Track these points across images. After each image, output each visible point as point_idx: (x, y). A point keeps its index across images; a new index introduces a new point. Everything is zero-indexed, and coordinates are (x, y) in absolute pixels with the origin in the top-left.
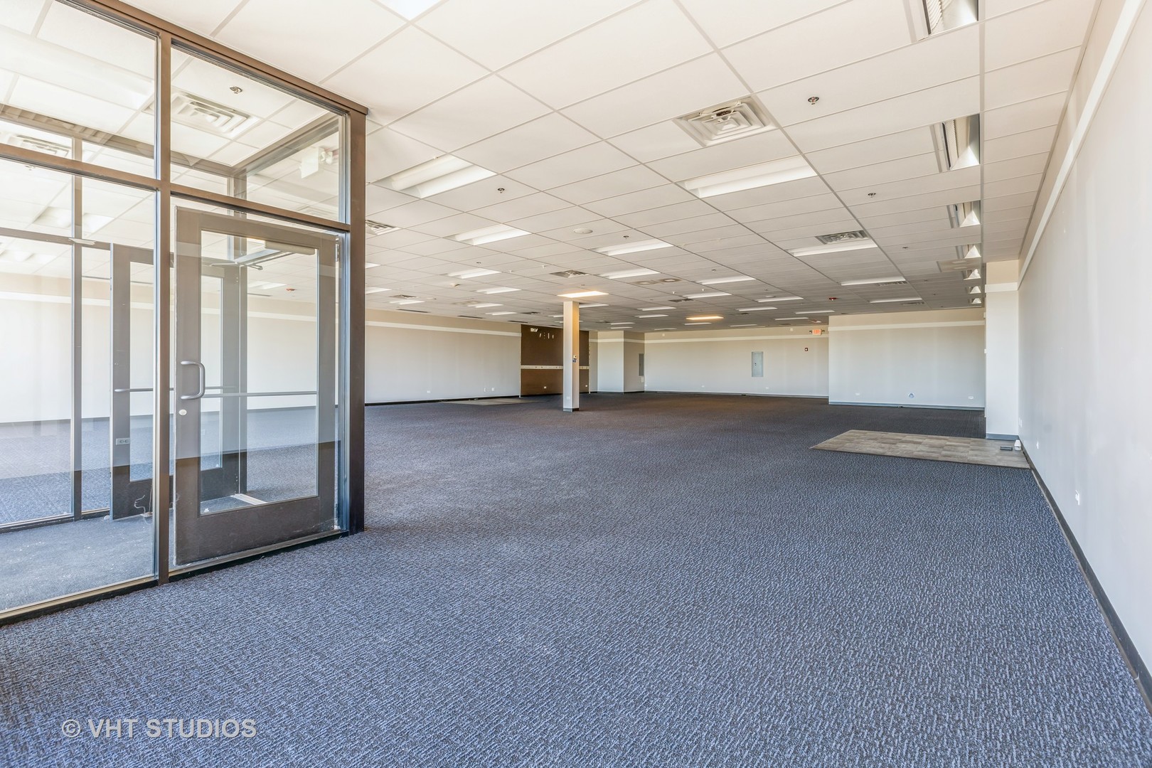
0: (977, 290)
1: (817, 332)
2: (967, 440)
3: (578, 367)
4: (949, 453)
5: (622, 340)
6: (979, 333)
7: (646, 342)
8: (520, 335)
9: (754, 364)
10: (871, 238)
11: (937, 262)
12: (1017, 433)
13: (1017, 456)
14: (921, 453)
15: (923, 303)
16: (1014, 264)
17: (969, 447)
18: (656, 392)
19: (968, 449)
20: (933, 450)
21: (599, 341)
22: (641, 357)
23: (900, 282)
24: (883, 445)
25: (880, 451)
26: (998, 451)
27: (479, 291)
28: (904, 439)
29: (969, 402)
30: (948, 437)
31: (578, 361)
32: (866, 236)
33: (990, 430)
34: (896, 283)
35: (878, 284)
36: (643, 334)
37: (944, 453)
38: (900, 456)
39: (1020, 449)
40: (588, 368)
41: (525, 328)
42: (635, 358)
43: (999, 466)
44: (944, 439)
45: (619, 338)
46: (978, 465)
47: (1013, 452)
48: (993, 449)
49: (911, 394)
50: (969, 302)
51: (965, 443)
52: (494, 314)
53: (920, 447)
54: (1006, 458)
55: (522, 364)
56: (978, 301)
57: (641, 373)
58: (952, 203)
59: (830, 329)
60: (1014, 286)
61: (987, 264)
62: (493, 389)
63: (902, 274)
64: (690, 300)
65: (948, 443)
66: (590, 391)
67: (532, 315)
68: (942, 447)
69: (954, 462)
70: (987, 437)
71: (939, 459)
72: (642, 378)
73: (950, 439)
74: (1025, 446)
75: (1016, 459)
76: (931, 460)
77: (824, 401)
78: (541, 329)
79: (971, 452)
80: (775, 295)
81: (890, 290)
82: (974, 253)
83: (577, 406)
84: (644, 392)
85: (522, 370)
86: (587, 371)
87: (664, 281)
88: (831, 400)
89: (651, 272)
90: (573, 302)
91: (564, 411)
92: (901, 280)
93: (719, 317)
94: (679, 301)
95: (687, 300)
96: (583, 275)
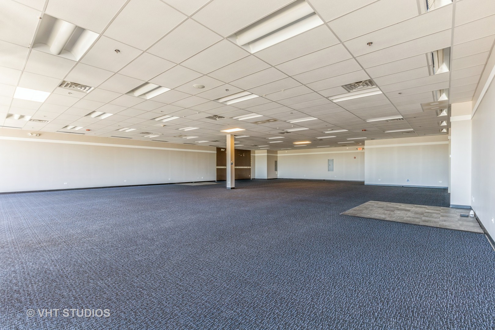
0: (444, 123)
1: (360, 149)
2: (438, 208)
3: (234, 167)
4: (427, 219)
5: (266, 154)
6: (446, 148)
7: (278, 155)
8: (216, 152)
9: (329, 165)
10: (377, 86)
11: (421, 104)
12: (469, 203)
13: (472, 222)
14: (409, 219)
15: (414, 132)
16: (469, 104)
17: (439, 214)
18: (283, 179)
19: (439, 216)
20: (417, 216)
21: (256, 155)
22: (276, 162)
23: (400, 119)
24: (386, 212)
25: (382, 217)
26: (459, 217)
27: (180, 129)
28: (400, 207)
29: (439, 184)
30: (427, 206)
31: (234, 164)
32: (374, 85)
33: (453, 202)
34: (397, 119)
35: (387, 121)
36: (277, 151)
37: (424, 218)
38: (395, 221)
39: (473, 216)
40: (250, 167)
41: (218, 149)
42: (273, 163)
43: (462, 231)
44: (425, 208)
45: (265, 153)
46: (447, 229)
47: (469, 219)
48: (456, 215)
49: (408, 180)
50: (440, 131)
51: (437, 210)
52: (200, 142)
53: (409, 214)
54: (465, 223)
55: (217, 166)
56: (445, 130)
57: (276, 170)
58: (429, 51)
59: (365, 147)
60: (469, 117)
61: (452, 105)
62: (202, 178)
63: (399, 113)
64: (289, 132)
65: (427, 211)
66: (251, 178)
67: (217, 142)
68: (422, 214)
69: (430, 227)
70: (451, 206)
71: (420, 224)
72: (276, 172)
73: (428, 208)
74: (477, 214)
75: (472, 224)
76: (415, 225)
77: (362, 183)
79: (441, 218)
80: (332, 129)
81: (395, 124)
82: (444, 97)
83: (234, 186)
84: (277, 178)
85: (217, 169)
86: (250, 169)
87: (269, 121)
88: (366, 183)
89: (259, 115)
90: (231, 135)
91: (227, 189)
92: (400, 117)
93: (309, 142)
94: (284, 133)
95: (287, 132)
96: (223, 118)
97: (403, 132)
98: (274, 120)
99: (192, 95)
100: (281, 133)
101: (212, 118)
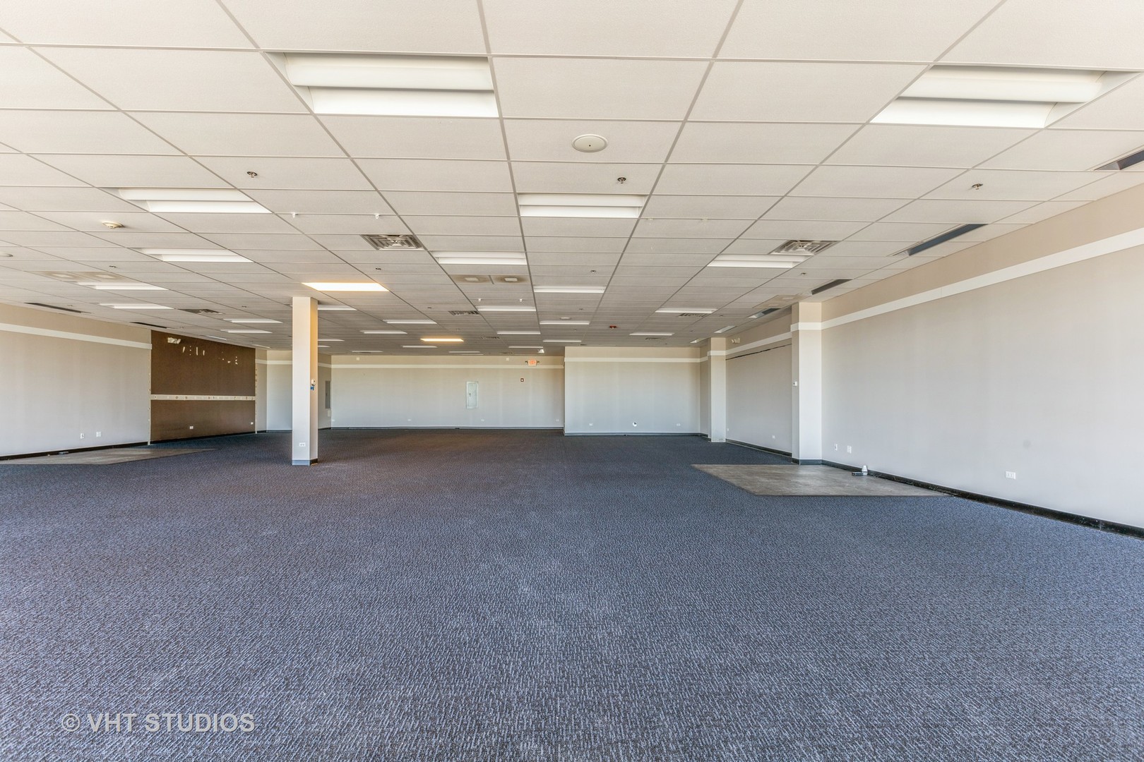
7: (333, 366)
8: (150, 346)
18: (348, 429)
21: (268, 362)
22: (328, 385)
23: (702, 315)
36: (330, 356)
39: (866, 474)
40: (254, 398)
41: (159, 338)
42: (322, 388)
55: (153, 392)
57: (327, 405)
60: (819, 326)
61: (800, 303)
62: (98, 434)
64: (477, 313)
66: (257, 429)
72: (329, 411)
78: (186, 340)
83: (316, 457)
84: (330, 428)
85: (153, 402)
86: (253, 402)
87: (502, 279)
88: (567, 431)
89: (516, 261)
90: (311, 298)
91: (296, 466)
92: (709, 312)
93: (460, 340)
94: (461, 312)
95: (472, 313)
96: (413, 248)
97: (648, 338)
98: (520, 279)
99: (508, 157)
100: (453, 313)
101: (376, 241)
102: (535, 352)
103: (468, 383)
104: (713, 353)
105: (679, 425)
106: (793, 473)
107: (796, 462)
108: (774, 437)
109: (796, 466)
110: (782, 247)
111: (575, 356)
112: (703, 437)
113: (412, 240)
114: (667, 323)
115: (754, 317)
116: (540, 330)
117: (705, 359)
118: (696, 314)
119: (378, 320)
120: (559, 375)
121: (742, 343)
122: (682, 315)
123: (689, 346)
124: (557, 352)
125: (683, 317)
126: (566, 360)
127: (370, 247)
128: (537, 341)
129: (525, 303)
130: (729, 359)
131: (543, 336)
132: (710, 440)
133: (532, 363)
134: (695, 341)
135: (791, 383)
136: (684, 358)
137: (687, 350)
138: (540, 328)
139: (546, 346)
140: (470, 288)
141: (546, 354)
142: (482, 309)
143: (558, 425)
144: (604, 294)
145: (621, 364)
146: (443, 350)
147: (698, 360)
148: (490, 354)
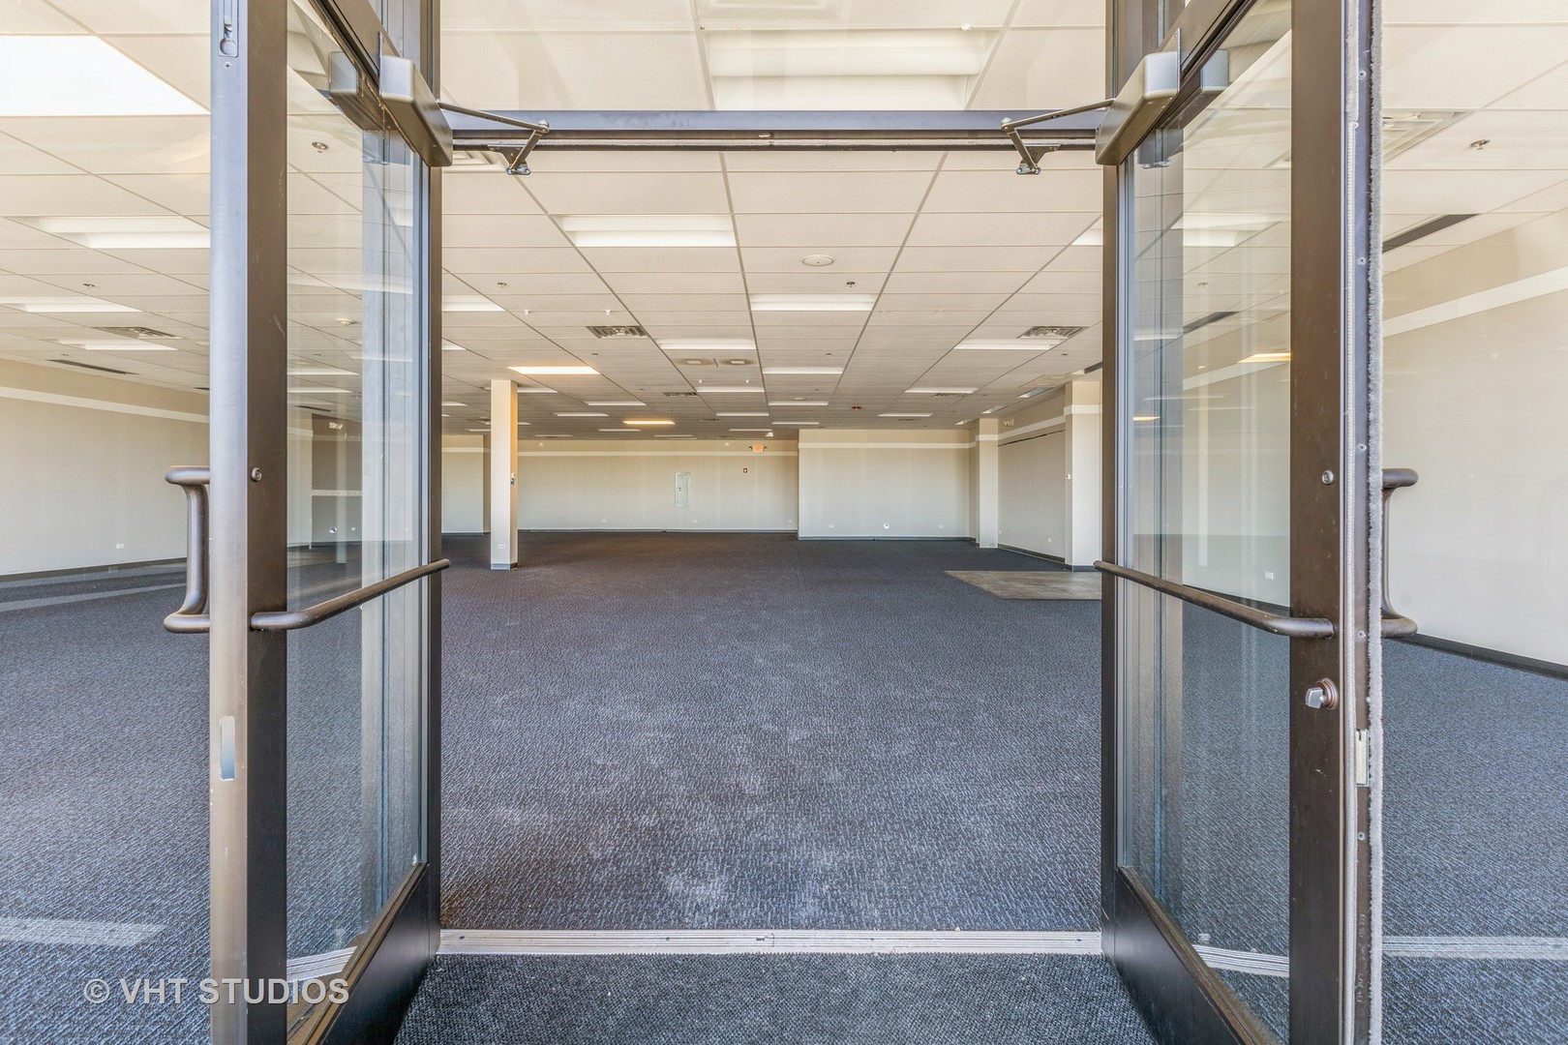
8: (311, 433)
23: (961, 394)
32: (1071, 335)
41: (322, 423)
61: (1073, 382)
70: (1073, 569)
78: (349, 425)
83: (516, 561)
85: (314, 499)
87: (728, 362)
88: (802, 535)
89: (747, 345)
90: (512, 381)
91: (495, 570)
92: (969, 391)
93: (671, 423)
94: (678, 394)
95: (690, 394)
96: (637, 337)
97: (901, 419)
98: (747, 362)
99: (743, 269)
100: (668, 394)
101: (600, 331)
102: (762, 436)
103: (677, 474)
104: (982, 437)
105: (941, 527)
106: (1064, 580)
107: (1069, 568)
108: (1050, 540)
109: (1069, 573)
110: (1028, 333)
111: (811, 441)
112: (971, 542)
113: (639, 330)
114: (921, 403)
115: (1025, 396)
116: (769, 411)
117: (973, 444)
118: (954, 394)
119: (578, 401)
120: (792, 465)
121: (1017, 425)
122: (938, 394)
123: (956, 427)
124: (791, 436)
125: (939, 397)
126: (801, 445)
127: (592, 336)
128: (765, 423)
129: (752, 384)
130: (1002, 444)
131: (772, 418)
132: (978, 545)
133: (757, 448)
134: (962, 423)
135: (1064, 476)
136: (947, 443)
137: (952, 432)
138: (769, 409)
139: (775, 429)
140: (689, 371)
141: (774, 438)
142: (700, 390)
143: (788, 527)
144: (842, 375)
145: (869, 450)
146: (648, 433)
147: (967, 446)
148: (705, 438)
